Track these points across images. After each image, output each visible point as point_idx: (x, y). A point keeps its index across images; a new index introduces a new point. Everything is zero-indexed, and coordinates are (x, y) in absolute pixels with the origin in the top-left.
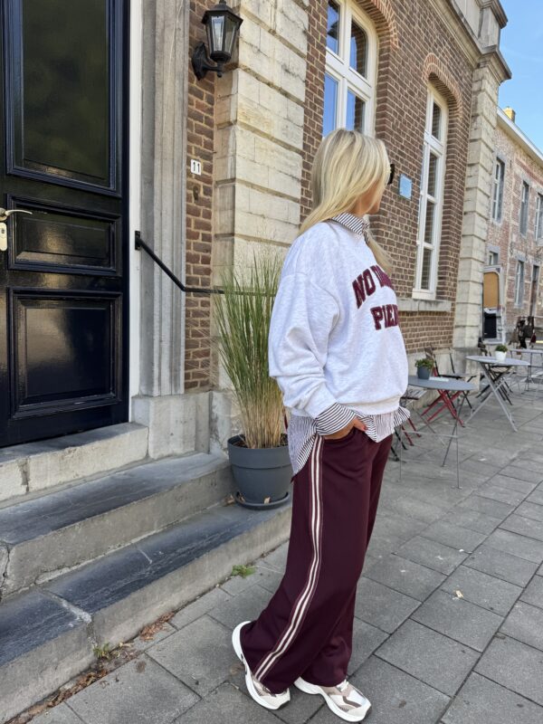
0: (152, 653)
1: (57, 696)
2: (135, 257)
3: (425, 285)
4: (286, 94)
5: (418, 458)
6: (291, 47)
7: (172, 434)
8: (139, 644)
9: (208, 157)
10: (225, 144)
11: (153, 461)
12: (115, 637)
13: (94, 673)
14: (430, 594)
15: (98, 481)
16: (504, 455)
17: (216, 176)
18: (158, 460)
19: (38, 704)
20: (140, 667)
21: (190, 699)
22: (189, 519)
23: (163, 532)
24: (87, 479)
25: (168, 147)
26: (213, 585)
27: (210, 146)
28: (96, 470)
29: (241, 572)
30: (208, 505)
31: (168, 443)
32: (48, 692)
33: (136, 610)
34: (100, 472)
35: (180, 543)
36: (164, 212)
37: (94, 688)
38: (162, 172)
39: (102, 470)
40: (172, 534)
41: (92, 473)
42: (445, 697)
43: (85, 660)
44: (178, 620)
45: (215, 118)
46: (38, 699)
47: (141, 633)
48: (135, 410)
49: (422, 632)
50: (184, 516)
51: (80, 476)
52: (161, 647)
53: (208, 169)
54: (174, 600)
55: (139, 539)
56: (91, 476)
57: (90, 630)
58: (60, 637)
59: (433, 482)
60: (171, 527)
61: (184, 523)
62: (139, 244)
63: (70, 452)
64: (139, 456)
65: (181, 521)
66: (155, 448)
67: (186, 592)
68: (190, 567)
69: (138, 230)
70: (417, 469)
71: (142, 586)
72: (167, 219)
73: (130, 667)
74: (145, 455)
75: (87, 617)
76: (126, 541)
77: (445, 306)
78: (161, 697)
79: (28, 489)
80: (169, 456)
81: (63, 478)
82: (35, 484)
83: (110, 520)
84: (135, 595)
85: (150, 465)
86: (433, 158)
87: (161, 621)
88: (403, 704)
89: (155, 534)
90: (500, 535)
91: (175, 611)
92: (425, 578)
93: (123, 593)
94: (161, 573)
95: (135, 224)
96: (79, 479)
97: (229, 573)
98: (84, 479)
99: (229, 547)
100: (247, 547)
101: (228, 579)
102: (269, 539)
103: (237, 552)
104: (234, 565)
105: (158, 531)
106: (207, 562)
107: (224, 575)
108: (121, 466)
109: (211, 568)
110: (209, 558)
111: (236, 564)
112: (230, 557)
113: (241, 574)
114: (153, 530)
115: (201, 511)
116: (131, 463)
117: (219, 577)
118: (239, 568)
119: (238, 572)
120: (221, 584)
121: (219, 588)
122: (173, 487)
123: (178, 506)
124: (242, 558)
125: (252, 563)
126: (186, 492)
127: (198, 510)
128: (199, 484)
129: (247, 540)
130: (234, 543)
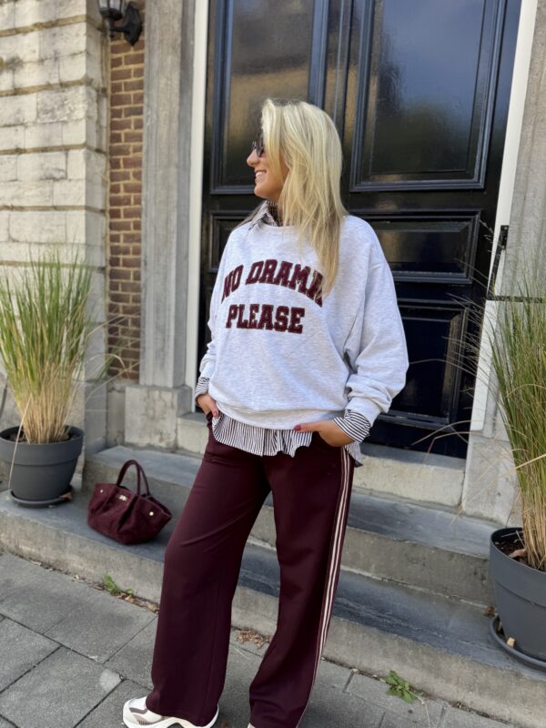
7: (499, 494)
11: (463, 514)
18: (472, 516)
22: (421, 592)
23: (381, 583)
24: (374, 493)
26: (350, 664)
28: (386, 489)
29: (396, 687)
30: (466, 597)
31: (492, 503)
34: (392, 494)
39: (394, 493)
40: (389, 591)
41: (381, 489)
50: (418, 585)
51: (368, 487)
56: (379, 492)
61: (410, 592)
64: (449, 498)
65: (411, 587)
69: (507, 223)
74: (457, 503)
85: (454, 517)
89: (368, 578)
95: (502, 217)
96: (367, 489)
97: (381, 674)
98: (371, 492)
99: (387, 640)
100: (423, 666)
101: (376, 678)
102: (480, 694)
103: (401, 657)
104: (393, 670)
105: (374, 577)
106: (345, 631)
107: (373, 668)
108: (420, 501)
109: (350, 643)
110: (348, 628)
111: (397, 672)
112: (386, 654)
113: (393, 687)
114: (368, 571)
115: (447, 597)
116: (434, 503)
117: (365, 664)
118: (400, 681)
119: (394, 682)
120: (361, 673)
121: (353, 674)
122: (405, 541)
123: (410, 567)
124: (411, 673)
125: (428, 695)
126: (425, 558)
127: (444, 593)
128: (450, 560)
129: (425, 657)
130: (396, 642)
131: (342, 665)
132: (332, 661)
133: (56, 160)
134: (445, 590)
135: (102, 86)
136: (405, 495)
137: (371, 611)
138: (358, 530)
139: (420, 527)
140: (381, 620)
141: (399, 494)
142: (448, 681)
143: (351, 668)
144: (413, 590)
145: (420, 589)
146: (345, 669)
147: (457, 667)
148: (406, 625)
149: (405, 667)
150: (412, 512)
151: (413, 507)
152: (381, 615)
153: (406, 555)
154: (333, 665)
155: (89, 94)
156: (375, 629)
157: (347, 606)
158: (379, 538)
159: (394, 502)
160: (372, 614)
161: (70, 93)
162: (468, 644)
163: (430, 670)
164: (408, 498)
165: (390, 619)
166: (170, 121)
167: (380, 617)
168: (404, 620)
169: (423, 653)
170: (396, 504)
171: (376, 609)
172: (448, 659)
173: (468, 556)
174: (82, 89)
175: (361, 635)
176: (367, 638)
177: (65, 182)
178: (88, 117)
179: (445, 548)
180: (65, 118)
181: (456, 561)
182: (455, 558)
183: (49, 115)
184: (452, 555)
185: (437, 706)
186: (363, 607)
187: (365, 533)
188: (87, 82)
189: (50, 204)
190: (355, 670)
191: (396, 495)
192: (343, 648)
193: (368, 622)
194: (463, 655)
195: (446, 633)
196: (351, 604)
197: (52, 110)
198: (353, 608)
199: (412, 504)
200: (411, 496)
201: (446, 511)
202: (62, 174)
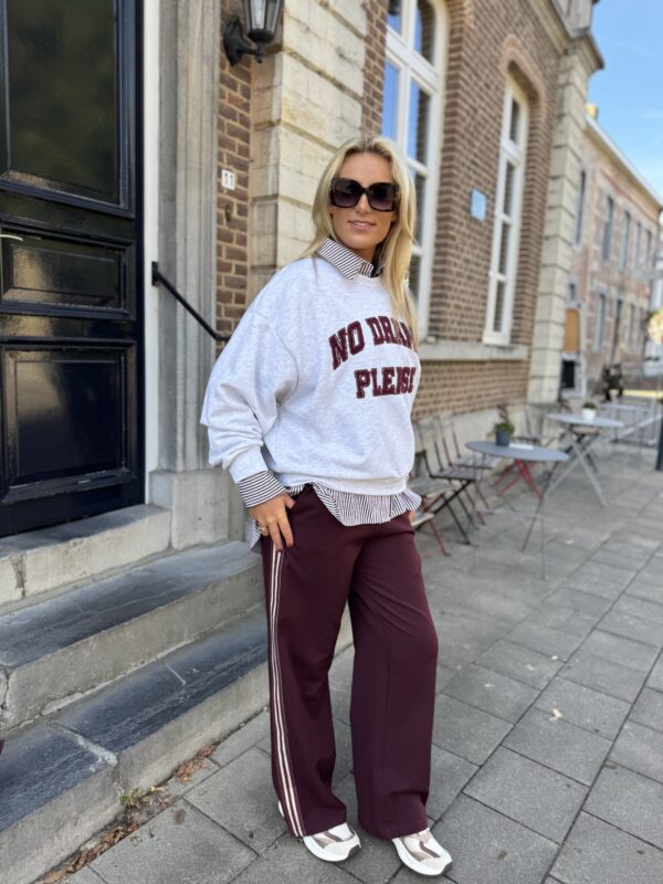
0: (192, 798)
1: (78, 859)
2: (151, 295)
3: (497, 327)
4: (340, 86)
5: (493, 540)
6: (347, 24)
7: (200, 519)
8: (175, 788)
9: (243, 166)
10: (265, 151)
11: (177, 552)
12: (145, 781)
13: (122, 826)
14: (523, 714)
15: (111, 579)
16: (594, 536)
17: (253, 191)
18: (183, 551)
19: (55, 869)
20: (179, 817)
21: (244, 857)
22: (226, 626)
23: (196, 642)
24: (97, 578)
25: (194, 155)
27: (245, 151)
28: (107, 566)
30: (248, 607)
31: (195, 530)
32: (66, 853)
33: (170, 744)
34: (112, 569)
35: (217, 657)
36: (189, 237)
37: (123, 847)
38: (186, 187)
41: (103, 569)
42: (552, 844)
43: (109, 811)
44: (221, 755)
45: (252, 116)
46: (54, 864)
47: (176, 773)
48: (153, 489)
49: (518, 763)
50: (220, 621)
51: (89, 574)
52: (203, 789)
53: (243, 181)
54: (215, 730)
55: (166, 653)
56: (101, 574)
57: (115, 774)
58: (79, 785)
59: (514, 571)
60: (204, 636)
61: (220, 631)
62: (157, 278)
63: (75, 544)
64: (160, 546)
65: (216, 628)
66: (180, 536)
67: (229, 720)
68: (233, 689)
69: (156, 260)
70: (494, 555)
71: (177, 716)
72: (193, 246)
73: (165, 819)
74: (168, 545)
75: (111, 758)
76: (150, 655)
77: (520, 353)
78: (208, 855)
79: (24, 593)
80: (196, 546)
81: (67, 578)
82: (33, 587)
83: (130, 632)
84: (169, 727)
85: (174, 558)
86: (510, 168)
87: (200, 756)
88: (503, 855)
89: (185, 646)
90: (598, 637)
91: (216, 744)
92: (514, 695)
93: (153, 725)
94: (199, 697)
95: (151, 252)
96: (87, 578)
98: (93, 578)
123: (213, 610)
126: (222, 593)
127: (236, 614)
132: (249, 719)
134: (237, 611)
145: (222, 624)
200: (130, 560)
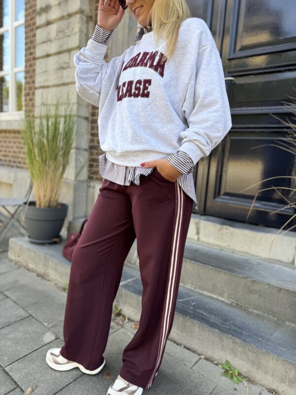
22: (257, 314)
23: (230, 305)
24: (235, 252)
26: (200, 352)
29: (228, 372)
34: (247, 253)
39: (249, 252)
40: (233, 310)
50: (256, 309)
55: (209, 294)
56: (239, 252)
61: (249, 313)
64: (285, 258)
65: (251, 310)
74: (291, 260)
76: (200, 288)
79: (199, 238)
82: (203, 238)
89: (222, 301)
96: (231, 249)
97: (220, 362)
98: (233, 251)
99: (224, 338)
100: (249, 360)
101: (216, 364)
102: (290, 386)
103: (233, 352)
104: (228, 360)
105: (226, 301)
106: (197, 329)
107: (214, 357)
108: (266, 258)
109: (200, 337)
110: (199, 328)
111: (230, 362)
112: (223, 348)
113: (226, 371)
114: (223, 297)
115: (276, 319)
116: (276, 260)
117: (209, 353)
118: (232, 368)
119: (228, 369)
120: (207, 359)
121: (200, 359)
122: (248, 278)
123: (250, 296)
124: (240, 364)
125: (250, 381)
126: (261, 291)
127: (274, 316)
128: (278, 293)
129: (250, 354)
130: (230, 340)
131: (194, 352)
132: (188, 349)
133: (64, 57)
134: (274, 314)
135: (89, 14)
136: (256, 254)
137: (218, 320)
138: (217, 269)
139: (262, 272)
140: (223, 326)
141: (252, 253)
142: (266, 373)
143: (200, 355)
144: (252, 312)
145: (256, 312)
146: (196, 355)
147: (272, 363)
148: (240, 331)
149: (236, 359)
150: (259, 264)
151: (260, 261)
152: (225, 323)
153: (248, 288)
154: (188, 351)
155: (81, 18)
156: (217, 330)
157: (202, 314)
158: (230, 275)
159: (247, 258)
160: (217, 321)
161: (72, 19)
162: (285, 349)
163: (253, 363)
164: (258, 256)
165: (229, 326)
166: (124, 29)
167: (223, 324)
168: (239, 328)
169: (249, 350)
170: (249, 259)
171: (221, 319)
172: (266, 357)
173: (292, 291)
174: (78, 16)
175: (207, 334)
176: (211, 336)
177: (69, 69)
178: (81, 31)
179: (276, 285)
180: (69, 34)
181: (283, 294)
182: (283, 291)
183: (62, 33)
184: (280, 290)
185: (256, 389)
186: (213, 317)
187: (221, 272)
188: (81, 12)
189: (60, 82)
190: (202, 357)
191: (250, 254)
192: (196, 341)
193: (213, 325)
194: (278, 355)
195: (268, 340)
196: (205, 314)
197: (64, 31)
198: (206, 316)
199: (260, 260)
201: (283, 266)
202: (67, 65)
